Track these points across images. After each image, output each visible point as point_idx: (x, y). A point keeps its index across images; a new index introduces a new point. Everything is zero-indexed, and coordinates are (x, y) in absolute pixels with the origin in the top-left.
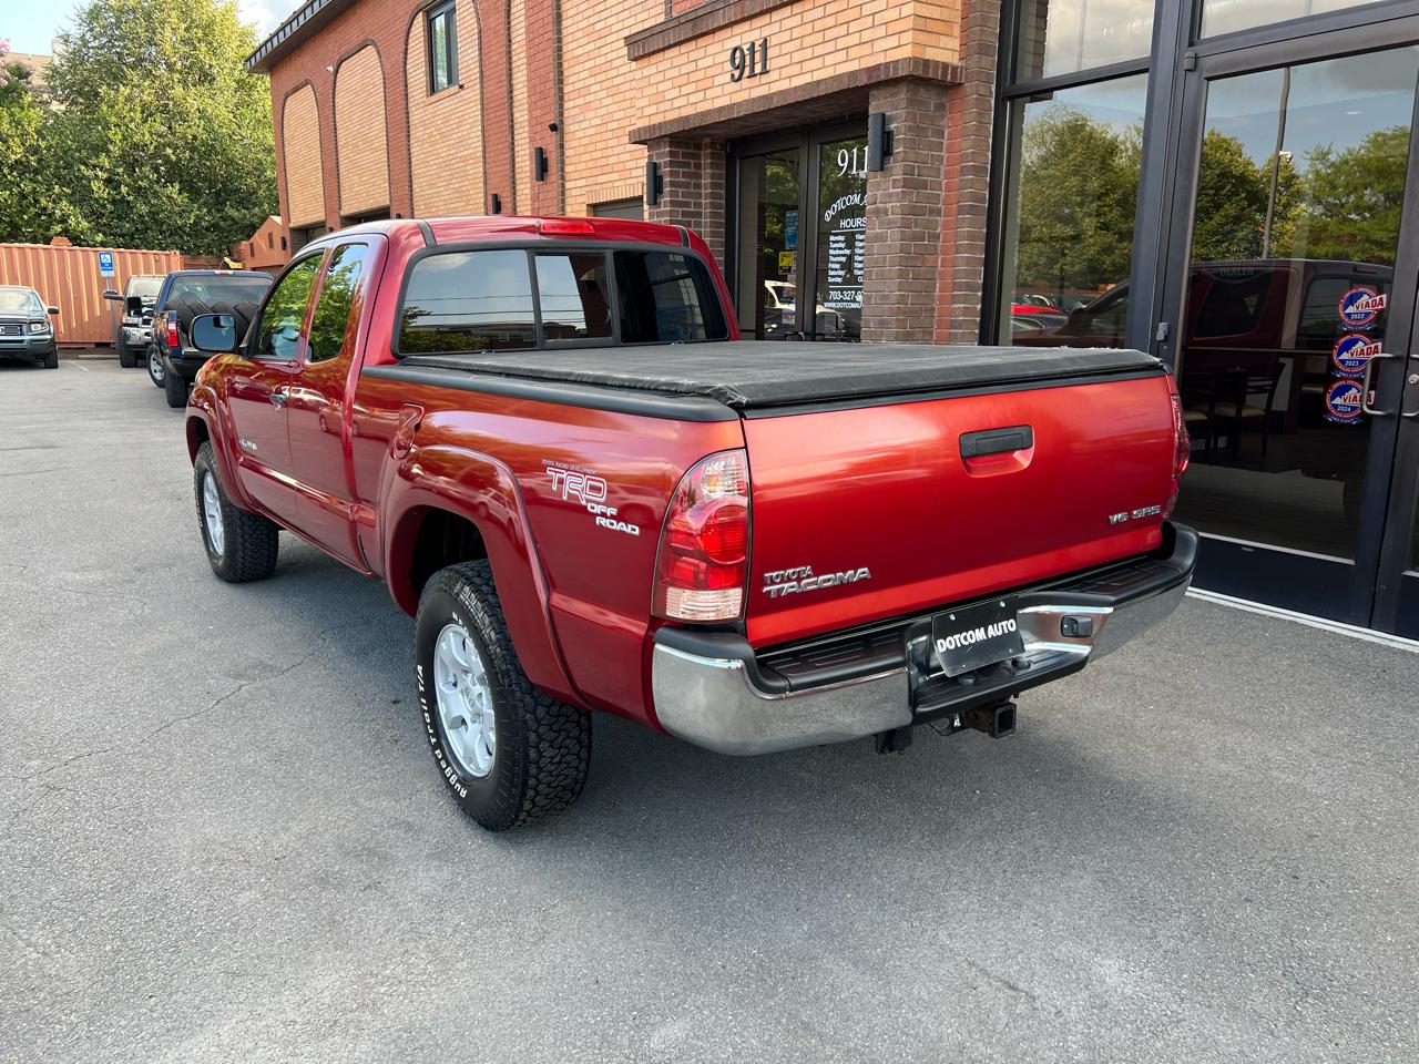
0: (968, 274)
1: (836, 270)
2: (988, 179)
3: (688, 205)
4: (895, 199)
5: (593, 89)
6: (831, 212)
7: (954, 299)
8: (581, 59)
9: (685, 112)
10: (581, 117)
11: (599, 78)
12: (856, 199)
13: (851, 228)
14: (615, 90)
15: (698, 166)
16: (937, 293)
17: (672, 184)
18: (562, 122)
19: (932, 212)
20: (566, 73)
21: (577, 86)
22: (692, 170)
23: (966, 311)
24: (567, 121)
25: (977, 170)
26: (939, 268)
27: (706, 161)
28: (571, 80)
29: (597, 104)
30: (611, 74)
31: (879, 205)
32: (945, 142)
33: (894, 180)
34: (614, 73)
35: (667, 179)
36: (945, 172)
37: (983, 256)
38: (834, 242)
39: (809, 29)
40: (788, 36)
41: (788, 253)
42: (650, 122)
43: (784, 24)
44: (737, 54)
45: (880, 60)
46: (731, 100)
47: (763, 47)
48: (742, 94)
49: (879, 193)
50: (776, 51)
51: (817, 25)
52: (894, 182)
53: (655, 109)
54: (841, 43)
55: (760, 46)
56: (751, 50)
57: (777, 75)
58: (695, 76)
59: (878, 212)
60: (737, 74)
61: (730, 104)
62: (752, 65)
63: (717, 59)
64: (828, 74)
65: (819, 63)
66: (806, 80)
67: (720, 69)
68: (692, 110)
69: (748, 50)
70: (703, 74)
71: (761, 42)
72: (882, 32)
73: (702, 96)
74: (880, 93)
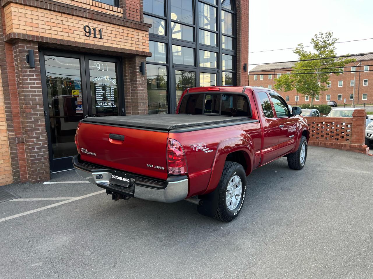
1: (99, 96)
6: (95, 80)
13: (104, 85)
38: (97, 89)
39: (118, 33)
40: (110, 32)
41: (77, 91)
42: (27, 33)
43: (108, 28)
44: (87, 28)
45: (141, 50)
46: (85, 41)
47: (100, 31)
48: (91, 41)
49: (141, 80)
50: (106, 34)
51: (121, 34)
52: (144, 78)
53: (31, 29)
54: (130, 42)
55: (99, 30)
56: (94, 29)
57: (106, 41)
58: (61, 26)
59: (141, 84)
60: (87, 34)
61: (88, 43)
62: (95, 34)
63: (75, 25)
64: (126, 48)
65: (122, 44)
66: (118, 46)
67: (77, 29)
68: (61, 38)
69: (93, 29)
70: (66, 27)
71: (99, 29)
72: (141, 44)
73: (67, 34)
74: (139, 57)
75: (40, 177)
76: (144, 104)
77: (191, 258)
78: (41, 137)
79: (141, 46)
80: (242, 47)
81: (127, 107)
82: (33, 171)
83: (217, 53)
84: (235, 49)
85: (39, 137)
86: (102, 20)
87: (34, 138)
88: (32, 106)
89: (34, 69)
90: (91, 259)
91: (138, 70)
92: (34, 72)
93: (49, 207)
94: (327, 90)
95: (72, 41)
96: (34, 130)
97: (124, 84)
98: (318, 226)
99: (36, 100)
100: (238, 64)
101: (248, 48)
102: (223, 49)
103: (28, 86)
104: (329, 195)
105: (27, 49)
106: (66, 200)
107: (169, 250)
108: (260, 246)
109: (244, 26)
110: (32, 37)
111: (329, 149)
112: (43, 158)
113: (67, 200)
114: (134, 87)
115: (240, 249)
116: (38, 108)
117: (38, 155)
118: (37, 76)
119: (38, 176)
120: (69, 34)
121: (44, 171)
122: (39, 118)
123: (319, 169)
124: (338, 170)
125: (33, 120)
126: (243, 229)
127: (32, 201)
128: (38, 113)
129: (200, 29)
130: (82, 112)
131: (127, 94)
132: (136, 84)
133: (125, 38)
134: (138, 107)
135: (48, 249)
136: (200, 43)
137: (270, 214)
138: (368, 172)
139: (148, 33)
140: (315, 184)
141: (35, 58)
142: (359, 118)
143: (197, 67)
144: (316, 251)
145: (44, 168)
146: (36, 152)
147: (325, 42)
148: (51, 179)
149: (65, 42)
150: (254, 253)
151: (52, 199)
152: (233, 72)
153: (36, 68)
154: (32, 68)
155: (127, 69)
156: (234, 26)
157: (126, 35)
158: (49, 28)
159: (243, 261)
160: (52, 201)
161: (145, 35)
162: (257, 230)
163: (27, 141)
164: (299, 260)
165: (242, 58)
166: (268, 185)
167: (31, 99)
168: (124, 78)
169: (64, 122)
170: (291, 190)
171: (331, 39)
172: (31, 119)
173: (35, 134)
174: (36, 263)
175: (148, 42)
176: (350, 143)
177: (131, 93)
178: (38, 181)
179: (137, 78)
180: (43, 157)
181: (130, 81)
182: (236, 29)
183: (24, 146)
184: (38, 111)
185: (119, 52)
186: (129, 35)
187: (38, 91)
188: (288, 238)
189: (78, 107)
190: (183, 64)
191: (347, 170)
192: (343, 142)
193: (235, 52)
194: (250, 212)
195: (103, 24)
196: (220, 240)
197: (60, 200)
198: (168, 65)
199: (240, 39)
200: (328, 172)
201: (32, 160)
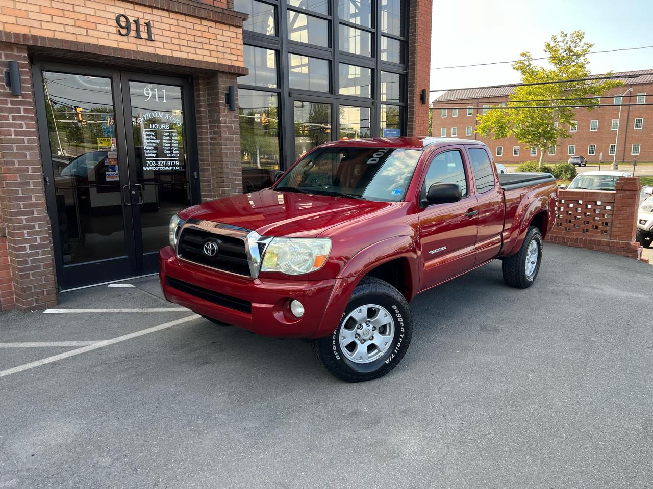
1: (150, 150)
6: (142, 119)
13: (159, 129)
38: (147, 135)
39: (184, 31)
40: (167, 27)
41: (106, 139)
42: (4, 28)
43: (164, 20)
44: (122, 19)
45: (229, 63)
46: (118, 45)
47: (148, 25)
48: (130, 45)
49: (227, 119)
50: (159, 32)
51: (189, 31)
52: (235, 115)
53: (13, 20)
54: (206, 46)
55: (145, 23)
56: (137, 22)
57: (161, 45)
58: (72, 15)
59: (227, 127)
60: (124, 31)
61: (124, 49)
62: (138, 31)
63: (99, 13)
64: (200, 58)
65: (192, 50)
66: (184, 56)
67: (104, 21)
68: (72, 38)
69: (134, 21)
70: (82, 17)
71: (147, 21)
72: (229, 51)
73: (84, 32)
74: (224, 76)
75: (37, 301)
76: (234, 164)
77: (303, 473)
78: (37, 227)
79: (227, 56)
80: (419, 58)
81: (203, 170)
82: (23, 290)
83: (373, 70)
84: (405, 63)
85: (34, 227)
86: (151, 4)
87: (25, 228)
88: (17, 169)
89: (20, 98)
90: (110, 474)
91: (223, 101)
92: (21, 103)
93: (47, 361)
94: (571, 137)
95: (93, 44)
96: (24, 213)
97: (197, 126)
98: (546, 407)
99: (26, 157)
100: (410, 91)
101: (429, 61)
102: (383, 62)
103: (11, 131)
104: (569, 341)
105: (5, 59)
106: (82, 347)
107: (262, 456)
108: (437, 449)
109: (423, 19)
110: (14, 36)
111: (572, 249)
112: (42, 266)
113: (84, 346)
114: (215, 133)
115: (398, 456)
116: (30, 171)
117: (31, 260)
118: (26, 111)
119: (34, 299)
120: (87, 31)
121: (45, 290)
122: (32, 191)
123: (551, 289)
124: (587, 290)
125: (21, 195)
126: (405, 412)
127: (18, 349)
128: (31, 181)
129: (340, 23)
130: (117, 179)
131: (202, 146)
132: (219, 127)
133: (197, 39)
134: (222, 170)
135: (31, 452)
136: (340, 50)
137: (457, 380)
138: (640, 296)
139: (240, 31)
140: (543, 318)
141: (22, 77)
142: (628, 192)
143: (335, 94)
144: (542, 461)
145: (44, 284)
146: (28, 255)
147: (569, 50)
148: (58, 304)
149: (79, 47)
150: (423, 465)
151: (55, 344)
152: (401, 104)
153: (24, 96)
154: (17, 96)
155: (201, 98)
156: (404, 19)
157: (199, 33)
158: (48, 18)
159: (401, 482)
160: (55, 348)
161: (235, 33)
162: (432, 415)
163: (11, 235)
164: (508, 481)
165: (418, 79)
166: (456, 321)
167: (15, 156)
168: (197, 115)
169: (96, 191)
170: (499, 330)
171: (581, 44)
172: (17, 192)
173: (26, 222)
174: (6, 480)
175: (241, 47)
176: (608, 238)
177: (211, 143)
178: (34, 308)
179: (221, 115)
180: (41, 264)
181: (208, 120)
182: (408, 26)
183: (7, 244)
184: (31, 177)
185: (185, 66)
186: (205, 34)
187: (29, 140)
188: (490, 433)
189: (110, 170)
190: (307, 89)
191: (602, 291)
192: (596, 237)
193: (406, 68)
194: (420, 375)
195: (155, 11)
196: (361, 436)
197: (70, 347)
198: (280, 90)
199: (415, 43)
200: (568, 295)
201: (21, 270)
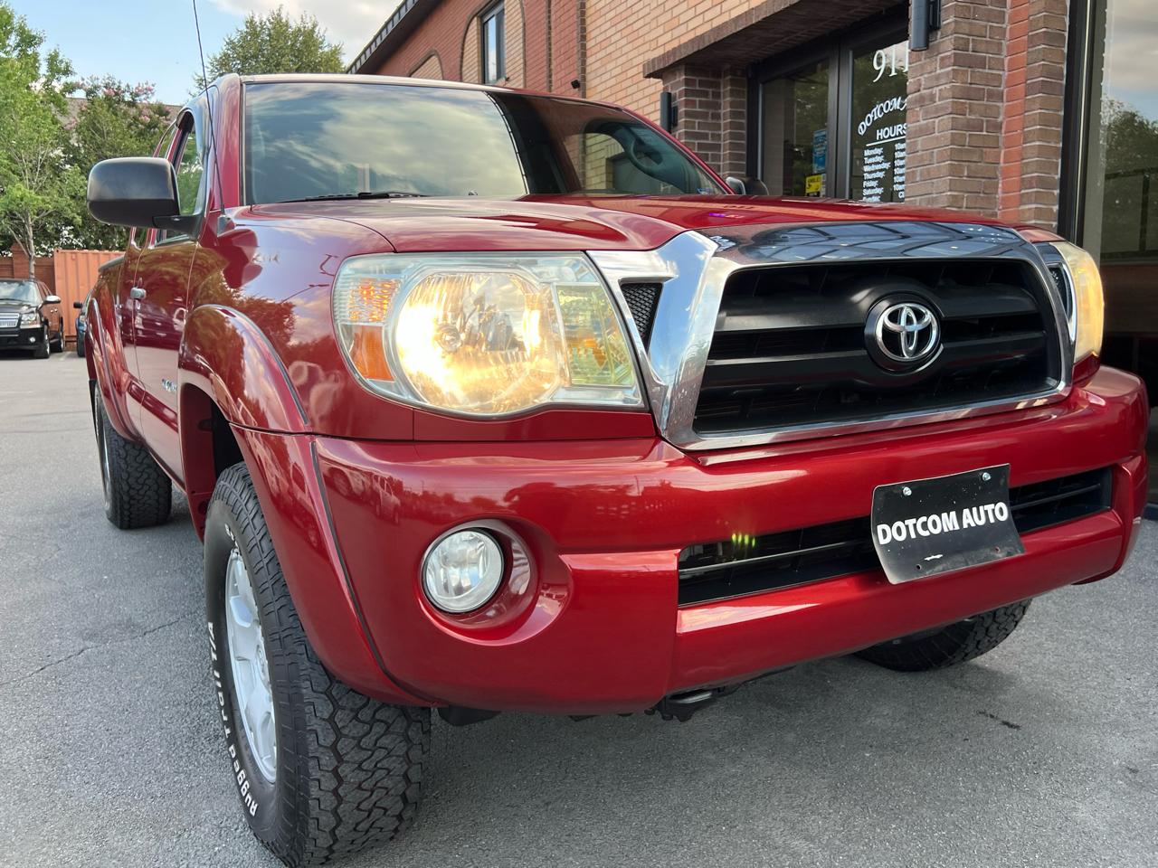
0: (1041, 166)
1: (873, 188)
2: (1066, 50)
3: (705, 136)
4: (943, 81)
5: (613, 40)
6: (866, 124)
7: (1022, 200)
8: (603, 12)
9: (699, 32)
10: (603, 70)
11: (620, 27)
12: (895, 103)
13: (890, 137)
14: (634, 36)
15: (717, 95)
16: (1000, 195)
17: (687, 114)
18: (584, 78)
19: (991, 96)
20: (589, 29)
21: (599, 39)
22: (711, 99)
23: (1039, 213)
24: (589, 77)
25: (1051, 38)
26: (1002, 165)
27: (726, 89)
28: (593, 35)
29: (618, 53)
30: (631, 20)
31: (923, 92)
32: (1008, 11)
33: (942, 59)
34: (634, 18)
35: (682, 110)
36: (1008, 46)
37: (1061, 145)
38: (869, 157)
41: (816, 177)
